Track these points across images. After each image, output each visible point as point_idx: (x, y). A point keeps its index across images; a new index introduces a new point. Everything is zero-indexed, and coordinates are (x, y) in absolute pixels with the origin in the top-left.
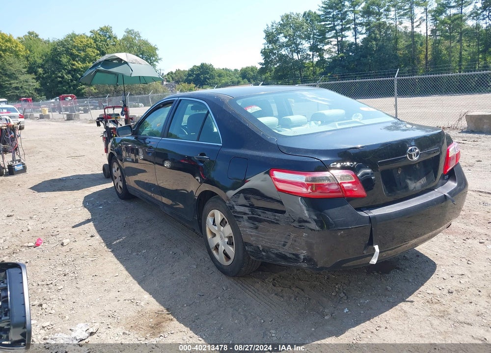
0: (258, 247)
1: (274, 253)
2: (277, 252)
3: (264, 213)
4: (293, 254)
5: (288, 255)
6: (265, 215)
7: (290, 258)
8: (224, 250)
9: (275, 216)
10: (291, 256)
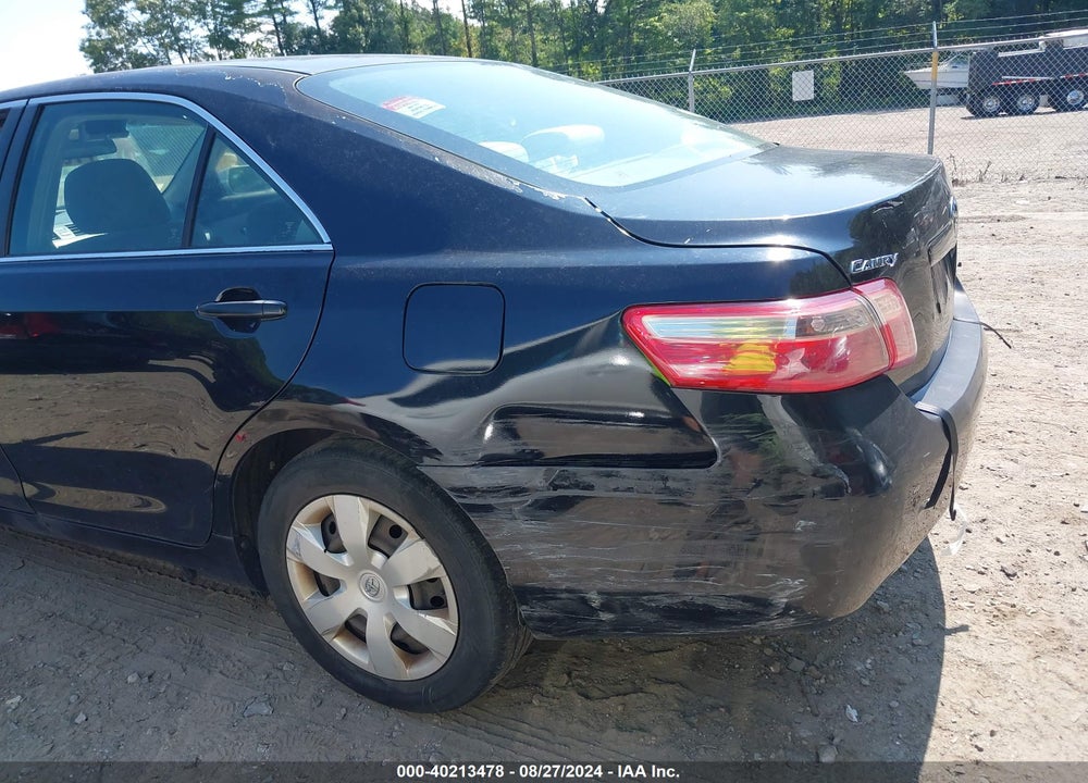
0: (584, 601)
1: (652, 610)
2: (669, 601)
3: (609, 475)
4: (746, 599)
5: (722, 605)
6: (613, 482)
7: (730, 613)
8: (396, 627)
9: (666, 479)
10: (737, 605)
